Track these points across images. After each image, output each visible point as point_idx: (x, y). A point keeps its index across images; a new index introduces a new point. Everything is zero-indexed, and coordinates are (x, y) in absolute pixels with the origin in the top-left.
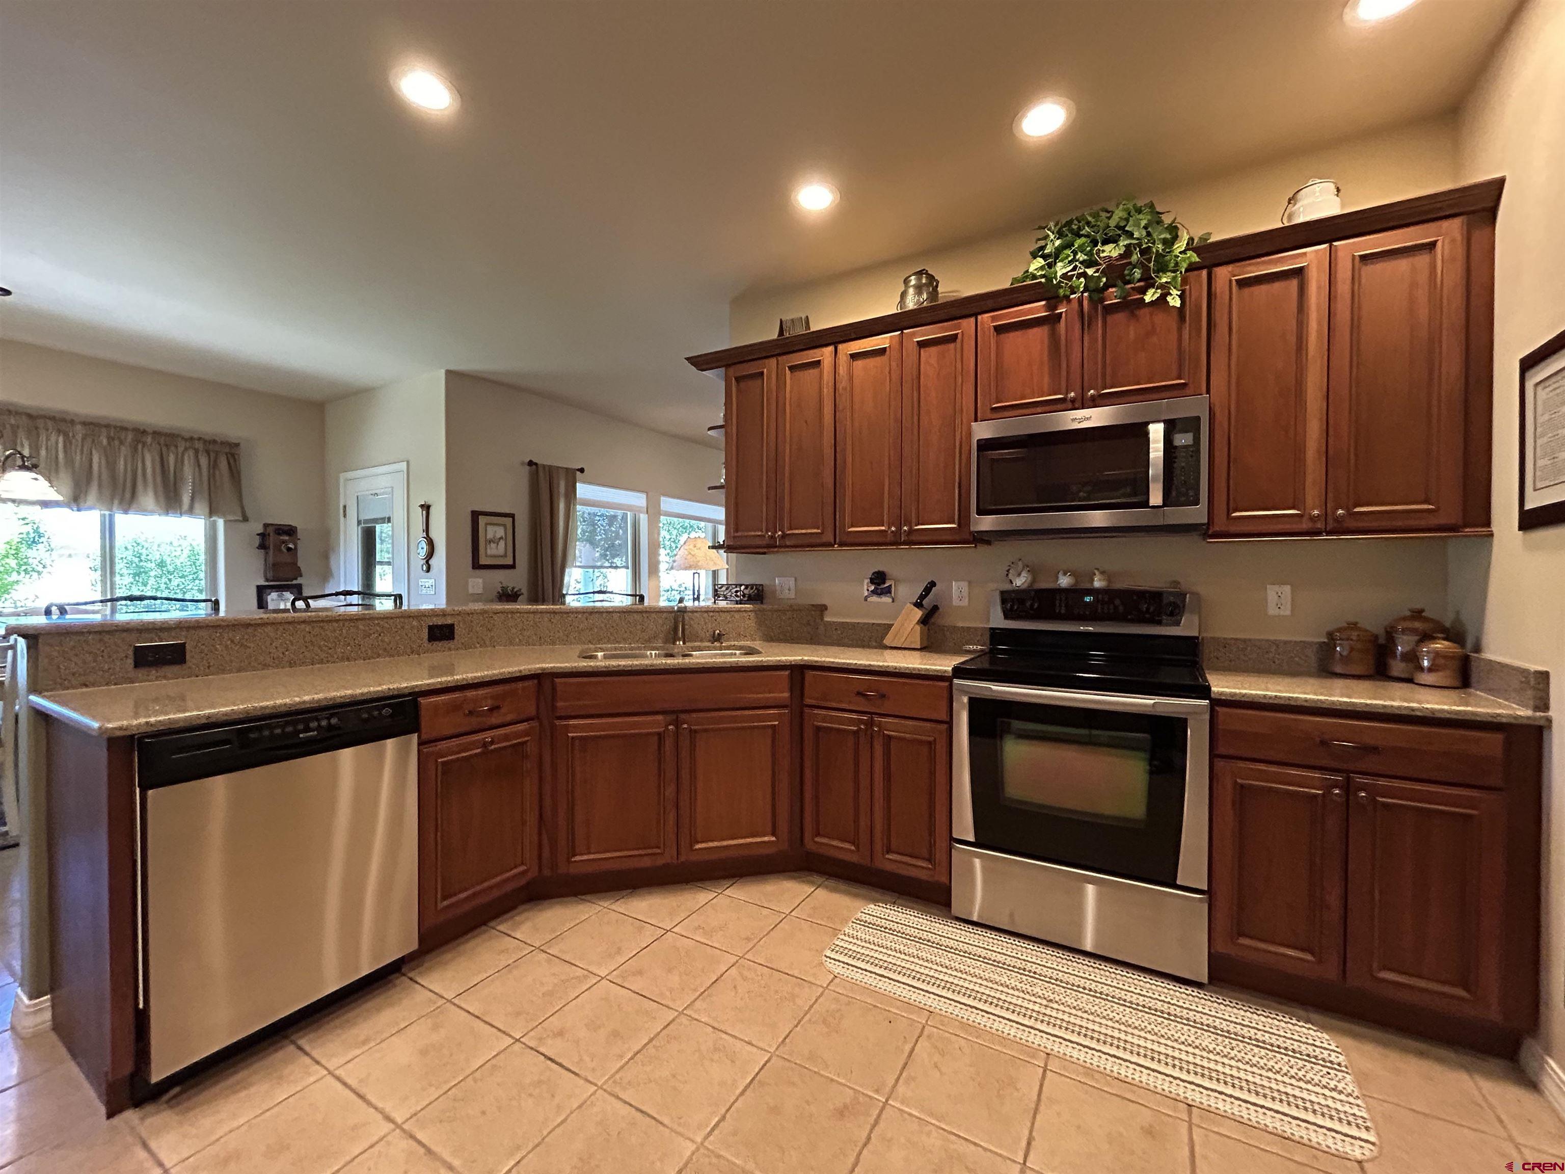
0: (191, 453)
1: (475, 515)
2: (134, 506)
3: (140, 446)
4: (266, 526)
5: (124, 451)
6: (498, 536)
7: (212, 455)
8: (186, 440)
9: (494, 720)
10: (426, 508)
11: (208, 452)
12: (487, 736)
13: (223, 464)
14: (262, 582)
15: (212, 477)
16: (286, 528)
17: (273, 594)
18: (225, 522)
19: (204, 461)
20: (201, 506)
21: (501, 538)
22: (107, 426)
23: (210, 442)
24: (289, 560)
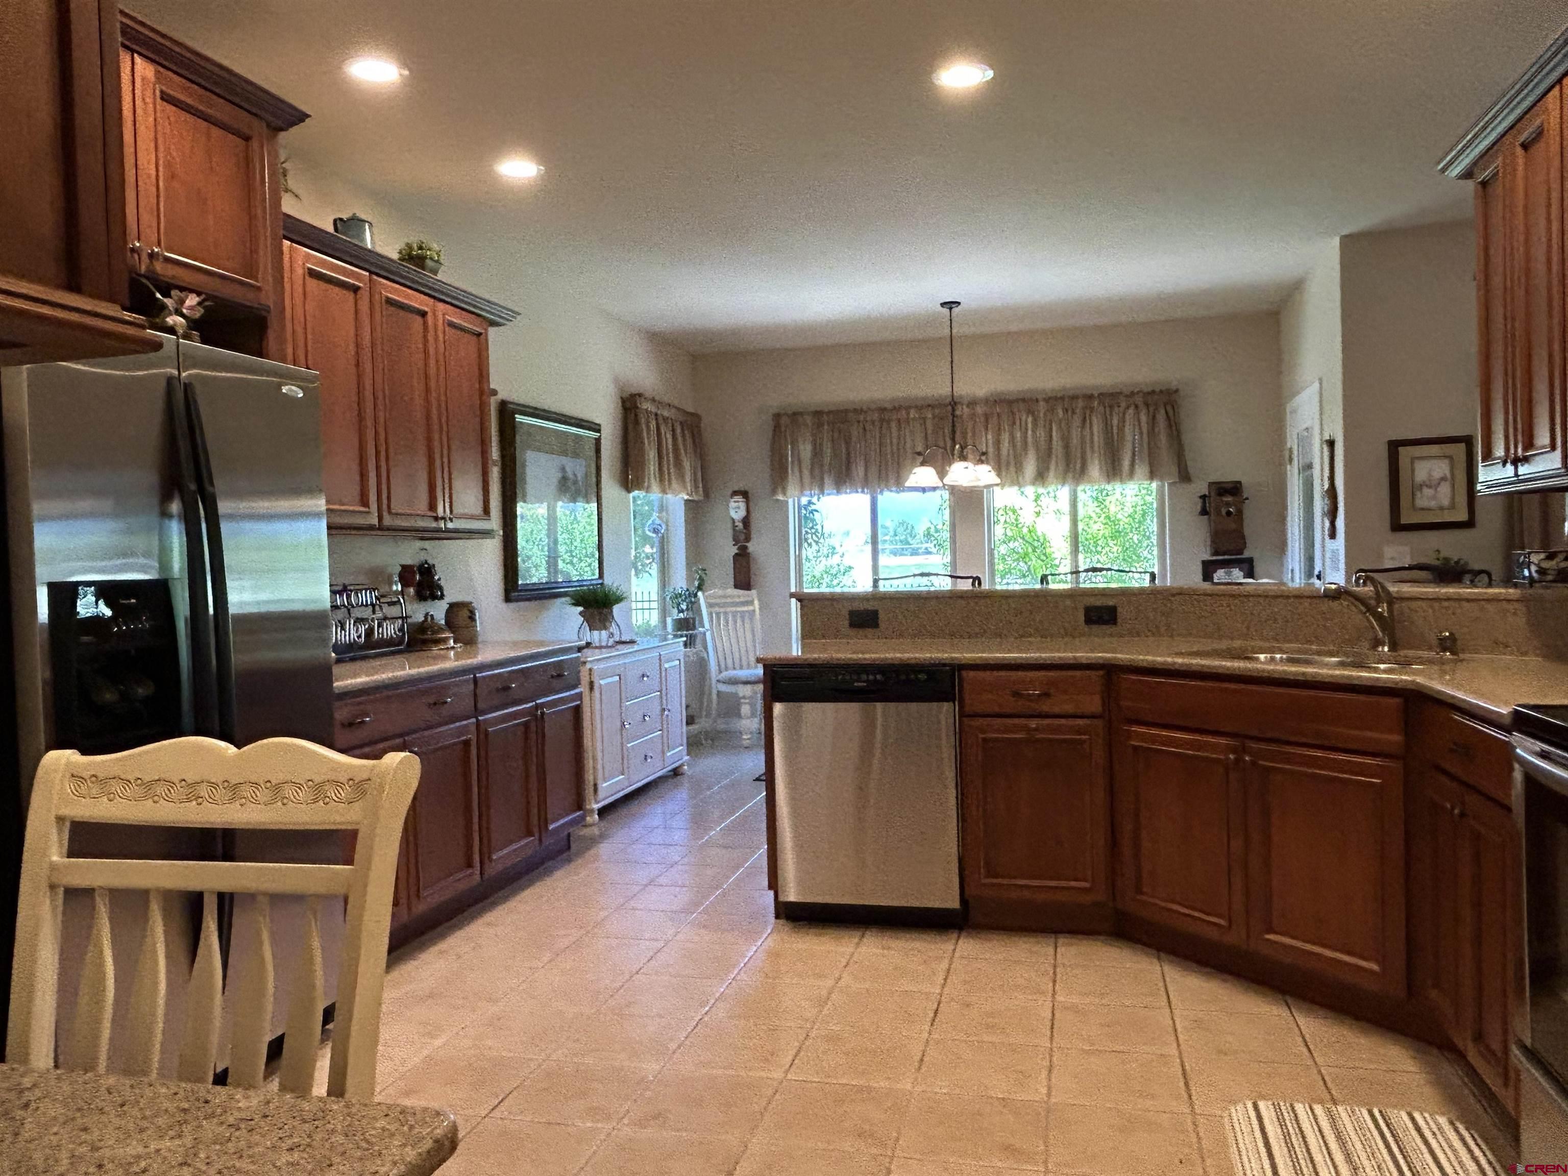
0: (1131, 411)
1: (1394, 446)
2: (1086, 477)
3: (1088, 412)
4: (1211, 484)
5: (1077, 421)
6: (1437, 474)
7: (1151, 409)
8: (1127, 396)
9: (1045, 707)
10: (1331, 444)
11: (1147, 405)
12: (1033, 724)
13: (1161, 417)
14: (1207, 557)
15: (1152, 433)
16: (1231, 486)
17: (1219, 571)
18: (1170, 484)
19: (1143, 418)
20: (1142, 470)
21: (1443, 479)
22: (1062, 398)
23: (1149, 393)
24: (1233, 526)
